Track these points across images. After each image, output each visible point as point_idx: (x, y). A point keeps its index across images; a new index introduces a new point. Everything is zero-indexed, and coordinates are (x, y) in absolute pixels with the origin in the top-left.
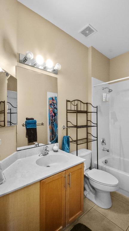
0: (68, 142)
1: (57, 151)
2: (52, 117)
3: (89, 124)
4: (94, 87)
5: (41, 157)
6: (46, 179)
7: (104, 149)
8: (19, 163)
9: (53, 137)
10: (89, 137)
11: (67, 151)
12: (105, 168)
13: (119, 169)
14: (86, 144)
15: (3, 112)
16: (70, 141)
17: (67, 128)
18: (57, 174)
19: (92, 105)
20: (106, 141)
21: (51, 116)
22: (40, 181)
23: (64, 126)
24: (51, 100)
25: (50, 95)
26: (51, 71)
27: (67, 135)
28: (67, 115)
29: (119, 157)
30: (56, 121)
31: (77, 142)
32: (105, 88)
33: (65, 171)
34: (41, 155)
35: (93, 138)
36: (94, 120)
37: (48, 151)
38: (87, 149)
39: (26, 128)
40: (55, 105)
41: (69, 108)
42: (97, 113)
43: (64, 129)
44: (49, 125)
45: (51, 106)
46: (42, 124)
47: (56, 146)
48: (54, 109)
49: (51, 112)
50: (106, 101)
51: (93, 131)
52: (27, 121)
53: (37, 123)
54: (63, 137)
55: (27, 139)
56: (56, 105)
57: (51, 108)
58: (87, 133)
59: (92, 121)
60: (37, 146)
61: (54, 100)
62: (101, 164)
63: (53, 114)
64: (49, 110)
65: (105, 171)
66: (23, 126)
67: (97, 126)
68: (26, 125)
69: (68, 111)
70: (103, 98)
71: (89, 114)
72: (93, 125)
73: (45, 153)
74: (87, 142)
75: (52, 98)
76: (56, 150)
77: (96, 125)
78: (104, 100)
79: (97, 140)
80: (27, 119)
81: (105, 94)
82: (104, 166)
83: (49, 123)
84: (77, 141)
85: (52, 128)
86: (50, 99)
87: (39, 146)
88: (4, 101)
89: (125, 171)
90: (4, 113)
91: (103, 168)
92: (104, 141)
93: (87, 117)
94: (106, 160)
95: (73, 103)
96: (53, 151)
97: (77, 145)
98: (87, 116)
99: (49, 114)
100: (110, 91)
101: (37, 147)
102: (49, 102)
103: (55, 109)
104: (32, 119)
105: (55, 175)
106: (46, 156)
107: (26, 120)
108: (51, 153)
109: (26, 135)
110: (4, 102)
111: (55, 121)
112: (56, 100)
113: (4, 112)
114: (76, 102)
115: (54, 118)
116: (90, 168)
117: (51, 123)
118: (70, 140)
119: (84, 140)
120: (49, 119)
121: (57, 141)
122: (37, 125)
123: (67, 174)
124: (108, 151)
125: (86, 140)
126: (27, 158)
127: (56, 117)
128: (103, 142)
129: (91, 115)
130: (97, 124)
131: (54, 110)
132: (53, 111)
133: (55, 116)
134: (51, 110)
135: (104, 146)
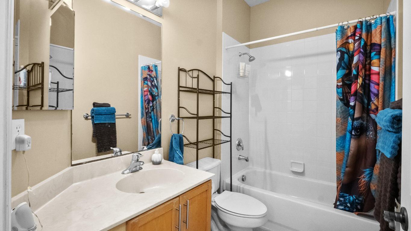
0: (181, 146)
1: (159, 163)
2: (148, 103)
3: (217, 114)
4: (226, 49)
5: (125, 176)
6: (140, 217)
7: (241, 157)
8: (76, 192)
9: (148, 140)
10: (217, 137)
11: (180, 161)
12: (243, 188)
13: (264, 188)
14: (211, 148)
15: (40, 86)
16: (184, 144)
17: (179, 121)
18: (163, 206)
19: (222, 81)
20: (243, 144)
21: (145, 101)
22: (127, 222)
23: (172, 116)
24: (147, 72)
25: (144, 61)
26: (149, 7)
27: (178, 133)
28: (179, 97)
29: (263, 170)
30: (155, 110)
31: (197, 145)
32: (244, 54)
33: (178, 198)
34: (128, 171)
35: (223, 138)
36: (225, 107)
37: (142, 163)
38: (214, 157)
39: (93, 122)
40: (153, 81)
41: (182, 84)
42: (231, 93)
43: (173, 121)
44: (142, 118)
45: (146, 82)
46: (128, 116)
47: (157, 154)
48: (151, 88)
49: (146, 93)
50: (244, 77)
51: (224, 125)
52: (95, 108)
53: (116, 114)
54: (171, 137)
55: (94, 145)
56: (155, 81)
57: (145, 85)
58: (214, 130)
59: (222, 109)
60: (119, 154)
61: (152, 71)
62: (235, 183)
63: (150, 97)
64: (142, 90)
65: (243, 193)
66: (86, 118)
67: (231, 117)
68: (93, 117)
69: (181, 89)
70: (239, 71)
71: (217, 96)
72: (223, 114)
73: (136, 166)
74: (214, 145)
75: (149, 68)
76: (158, 161)
77: (229, 115)
78: (241, 74)
79: (231, 141)
80: (95, 105)
81: (244, 64)
82: (241, 186)
83: (142, 114)
84: (197, 143)
85: (147, 122)
86: (143, 69)
87: (121, 155)
88: (43, 63)
89: (273, 190)
90: (42, 89)
91: (240, 189)
92: (241, 144)
93: (214, 102)
94: (243, 176)
95: (190, 73)
96: (152, 163)
97: (198, 149)
98: (214, 99)
99: (142, 97)
100: (251, 59)
101: (118, 156)
102: (142, 74)
103: (154, 88)
104: (108, 105)
105: (159, 208)
106: (137, 173)
107: (92, 107)
108: (147, 167)
109: (93, 136)
110: (42, 65)
111: (153, 110)
112: (156, 70)
113: (43, 85)
114: (195, 74)
115: (151, 105)
116: (219, 191)
117: (145, 115)
118: (185, 142)
119: (208, 142)
120: (142, 108)
121: (158, 145)
122: (117, 117)
123: (181, 202)
124: (247, 160)
125: (211, 142)
126: (95, 179)
127: (155, 102)
128: (239, 145)
129: (220, 98)
130: (231, 113)
131: (152, 90)
132: (149, 91)
133: (153, 102)
134: (145, 89)
135: (241, 152)
